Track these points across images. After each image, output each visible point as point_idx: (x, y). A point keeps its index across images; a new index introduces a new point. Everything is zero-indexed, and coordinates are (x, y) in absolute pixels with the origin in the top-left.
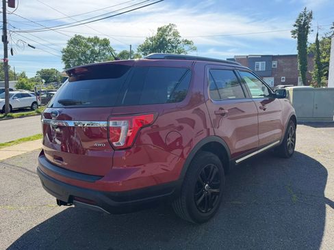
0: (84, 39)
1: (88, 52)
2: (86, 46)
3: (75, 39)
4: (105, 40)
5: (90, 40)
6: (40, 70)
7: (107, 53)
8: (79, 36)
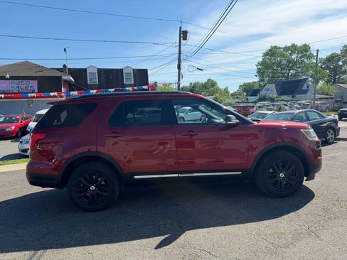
0: (280, 48)
1: (284, 62)
2: (282, 56)
3: (270, 50)
4: (305, 46)
5: (286, 49)
6: (242, 84)
7: (305, 61)
8: (275, 47)
